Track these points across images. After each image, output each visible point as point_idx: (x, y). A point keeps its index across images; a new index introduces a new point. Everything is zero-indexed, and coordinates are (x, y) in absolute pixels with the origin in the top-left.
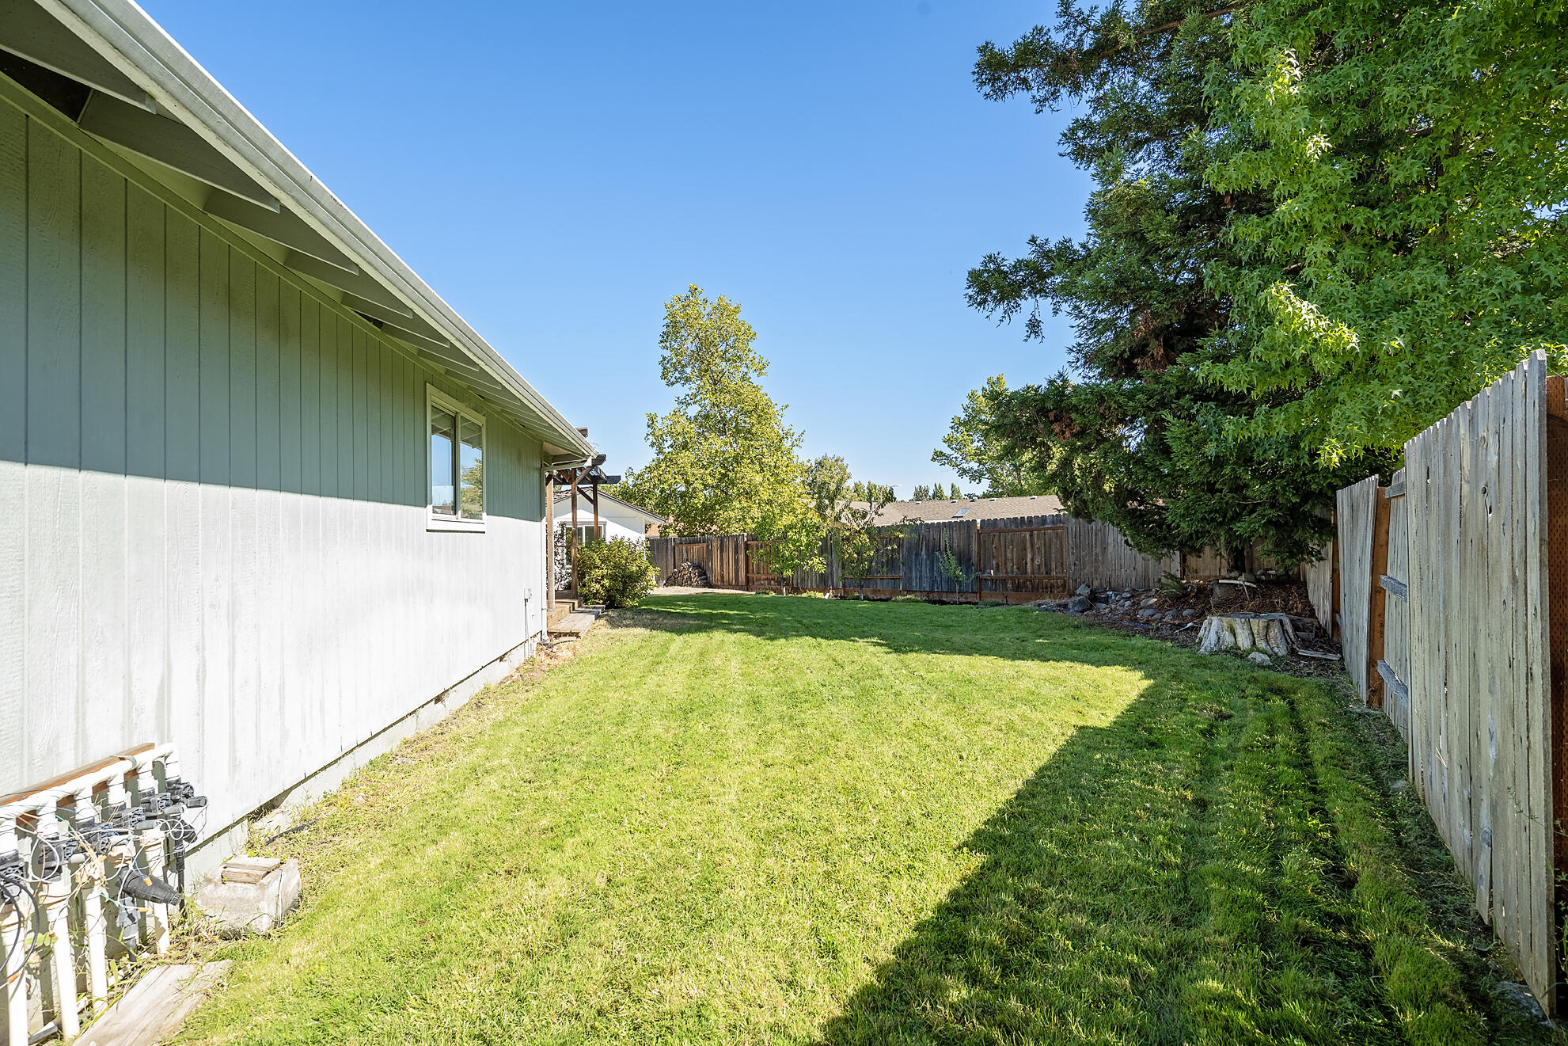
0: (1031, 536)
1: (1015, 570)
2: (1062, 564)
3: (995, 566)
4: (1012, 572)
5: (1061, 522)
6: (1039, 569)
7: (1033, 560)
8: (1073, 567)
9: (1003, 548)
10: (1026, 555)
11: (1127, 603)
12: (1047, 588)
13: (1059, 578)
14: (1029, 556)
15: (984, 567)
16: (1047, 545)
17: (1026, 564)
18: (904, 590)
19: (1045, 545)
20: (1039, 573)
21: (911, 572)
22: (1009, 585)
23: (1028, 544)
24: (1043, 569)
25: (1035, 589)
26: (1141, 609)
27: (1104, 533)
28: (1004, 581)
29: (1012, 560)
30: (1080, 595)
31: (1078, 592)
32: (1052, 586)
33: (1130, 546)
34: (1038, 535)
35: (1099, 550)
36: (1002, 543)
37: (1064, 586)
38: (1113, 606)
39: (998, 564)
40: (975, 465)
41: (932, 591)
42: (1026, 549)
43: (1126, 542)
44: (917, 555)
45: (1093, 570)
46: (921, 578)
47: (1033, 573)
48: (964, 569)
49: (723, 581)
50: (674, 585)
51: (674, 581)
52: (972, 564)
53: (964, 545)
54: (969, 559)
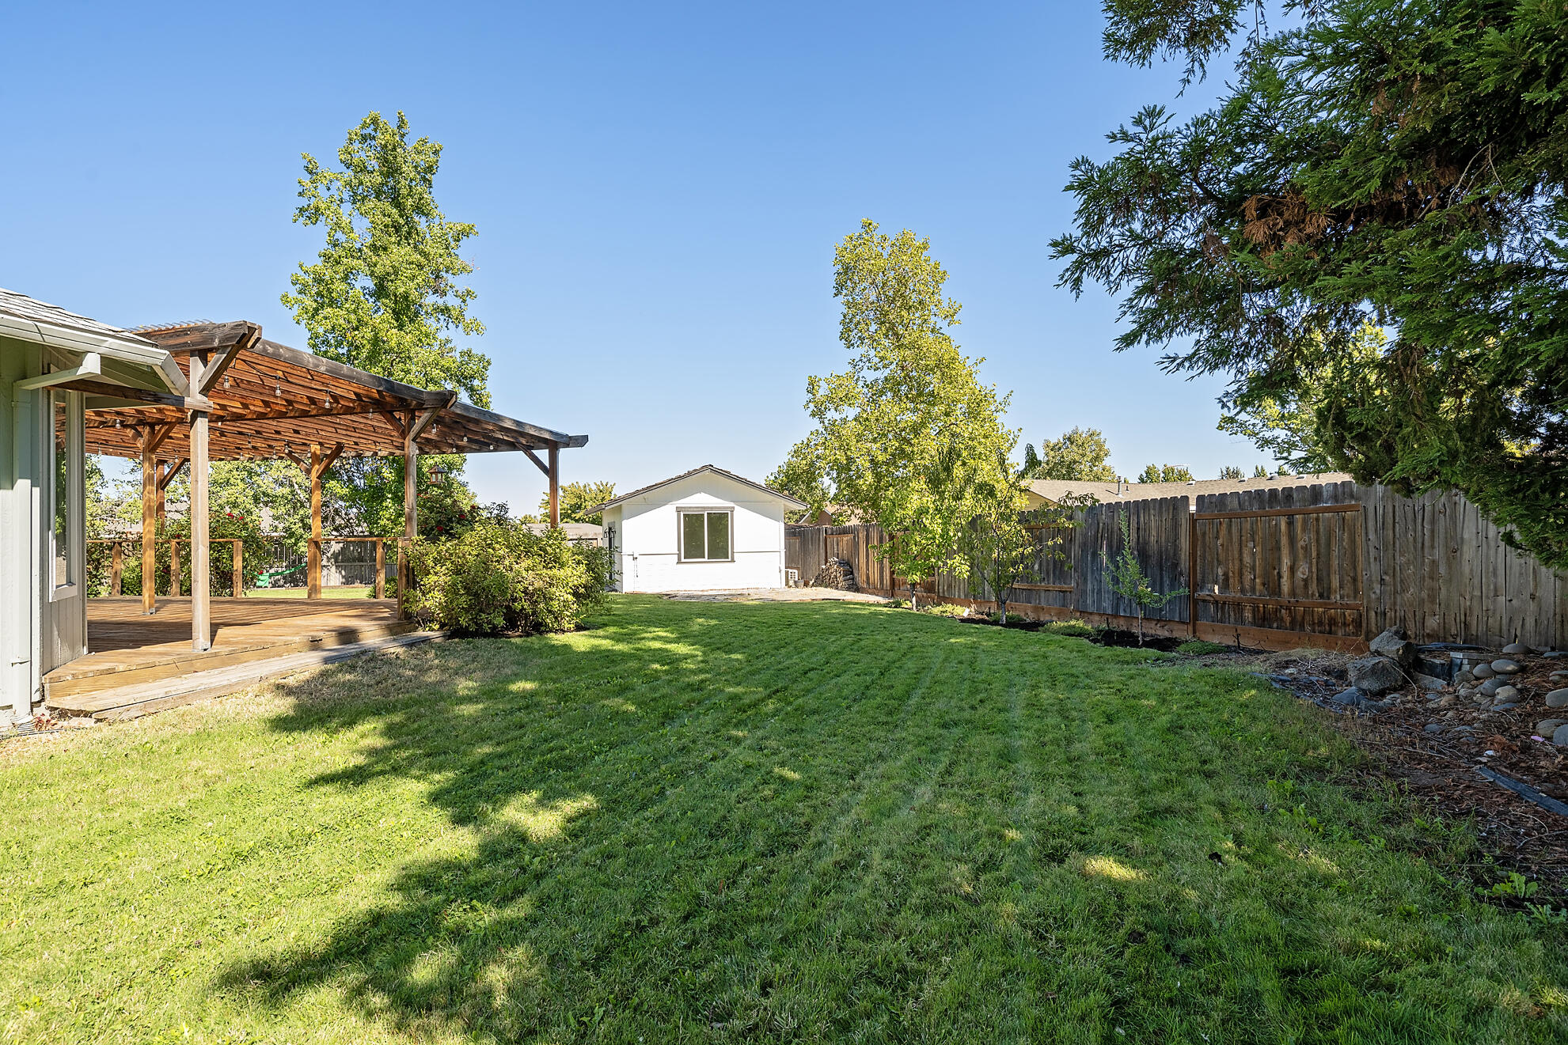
0: (1290, 524)
1: (1258, 587)
2: (1355, 580)
3: (1221, 578)
4: (1253, 590)
5: (1352, 496)
6: (1306, 586)
7: (1292, 570)
8: (1377, 587)
9: (1236, 546)
10: (1279, 559)
11: (1504, 693)
12: (1320, 623)
13: (1348, 607)
14: (1286, 562)
15: (1203, 581)
16: (1323, 541)
17: (1280, 576)
18: (1076, 610)
19: (1318, 541)
20: (1306, 595)
21: (1086, 580)
22: (1248, 615)
23: (1284, 540)
24: (1313, 587)
25: (1297, 624)
26: (1546, 715)
27: (1454, 518)
28: (1238, 606)
29: (1253, 568)
30: (1378, 653)
31: (1373, 646)
32: (1333, 622)
33: (1518, 547)
34: (1305, 522)
35: (1439, 553)
36: (1235, 538)
37: (1358, 623)
38: (1462, 692)
39: (1226, 575)
40: (1282, 434)
41: (1116, 616)
42: (1279, 549)
43: (1509, 539)
44: (1095, 555)
45: (1424, 594)
46: (1099, 591)
47: (1293, 593)
48: (1167, 582)
49: (868, 583)
50: (821, 585)
51: (821, 581)
52: (1181, 574)
53: (1167, 541)
54: (1176, 565)
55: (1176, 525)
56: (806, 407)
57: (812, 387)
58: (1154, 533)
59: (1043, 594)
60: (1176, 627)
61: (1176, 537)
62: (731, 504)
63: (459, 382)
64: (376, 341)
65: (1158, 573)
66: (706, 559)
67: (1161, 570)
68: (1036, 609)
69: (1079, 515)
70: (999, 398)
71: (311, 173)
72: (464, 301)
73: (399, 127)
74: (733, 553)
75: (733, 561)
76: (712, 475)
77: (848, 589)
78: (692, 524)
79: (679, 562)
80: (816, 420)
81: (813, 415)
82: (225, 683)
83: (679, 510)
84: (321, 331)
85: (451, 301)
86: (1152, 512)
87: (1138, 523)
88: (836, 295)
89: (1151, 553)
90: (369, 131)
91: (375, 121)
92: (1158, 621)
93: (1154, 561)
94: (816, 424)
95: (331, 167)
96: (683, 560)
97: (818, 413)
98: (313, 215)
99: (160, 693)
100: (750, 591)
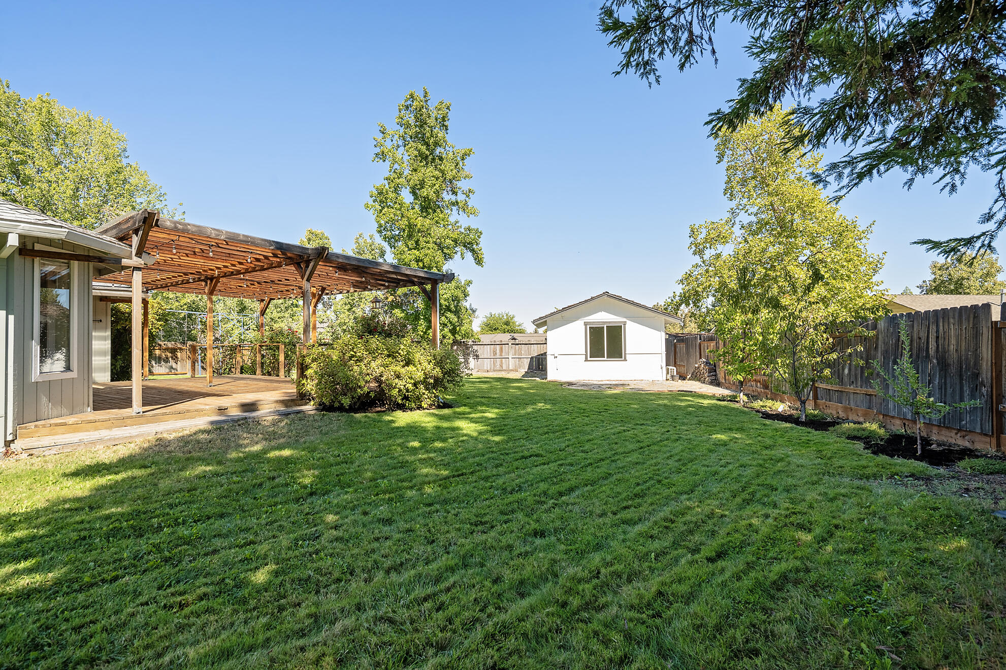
18: (880, 413)
48: (967, 392)
49: (725, 380)
50: (694, 380)
51: (696, 377)
52: (982, 384)
53: (968, 350)
54: (976, 375)
55: (977, 335)
56: (690, 247)
57: (693, 233)
58: (953, 341)
59: (852, 396)
60: (977, 438)
61: (977, 348)
62: (624, 320)
63: (465, 246)
64: (410, 226)
65: (958, 382)
66: (605, 359)
67: (961, 379)
68: (846, 409)
69: (882, 325)
70: (862, 227)
71: (383, 133)
72: (468, 196)
73: (425, 97)
74: (625, 354)
75: (625, 360)
76: (609, 299)
77: (711, 383)
78: (595, 333)
79: (586, 360)
80: (697, 257)
81: (695, 254)
82: (128, 435)
83: (586, 324)
84: (383, 222)
85: (461, 197)
86: (952, 320)
87: (937, 331)
88: (719, 162)
89: (950, 361)
90: (409, 102)
91: (412, 96)
92: (959, 430)
93: (953, 370)
94: (697, 260)
95: (393, 128)
96: (589, 359)
97: (699, 252)
98: (382, 156)
99: (76, 440)
100: (630, 383)
